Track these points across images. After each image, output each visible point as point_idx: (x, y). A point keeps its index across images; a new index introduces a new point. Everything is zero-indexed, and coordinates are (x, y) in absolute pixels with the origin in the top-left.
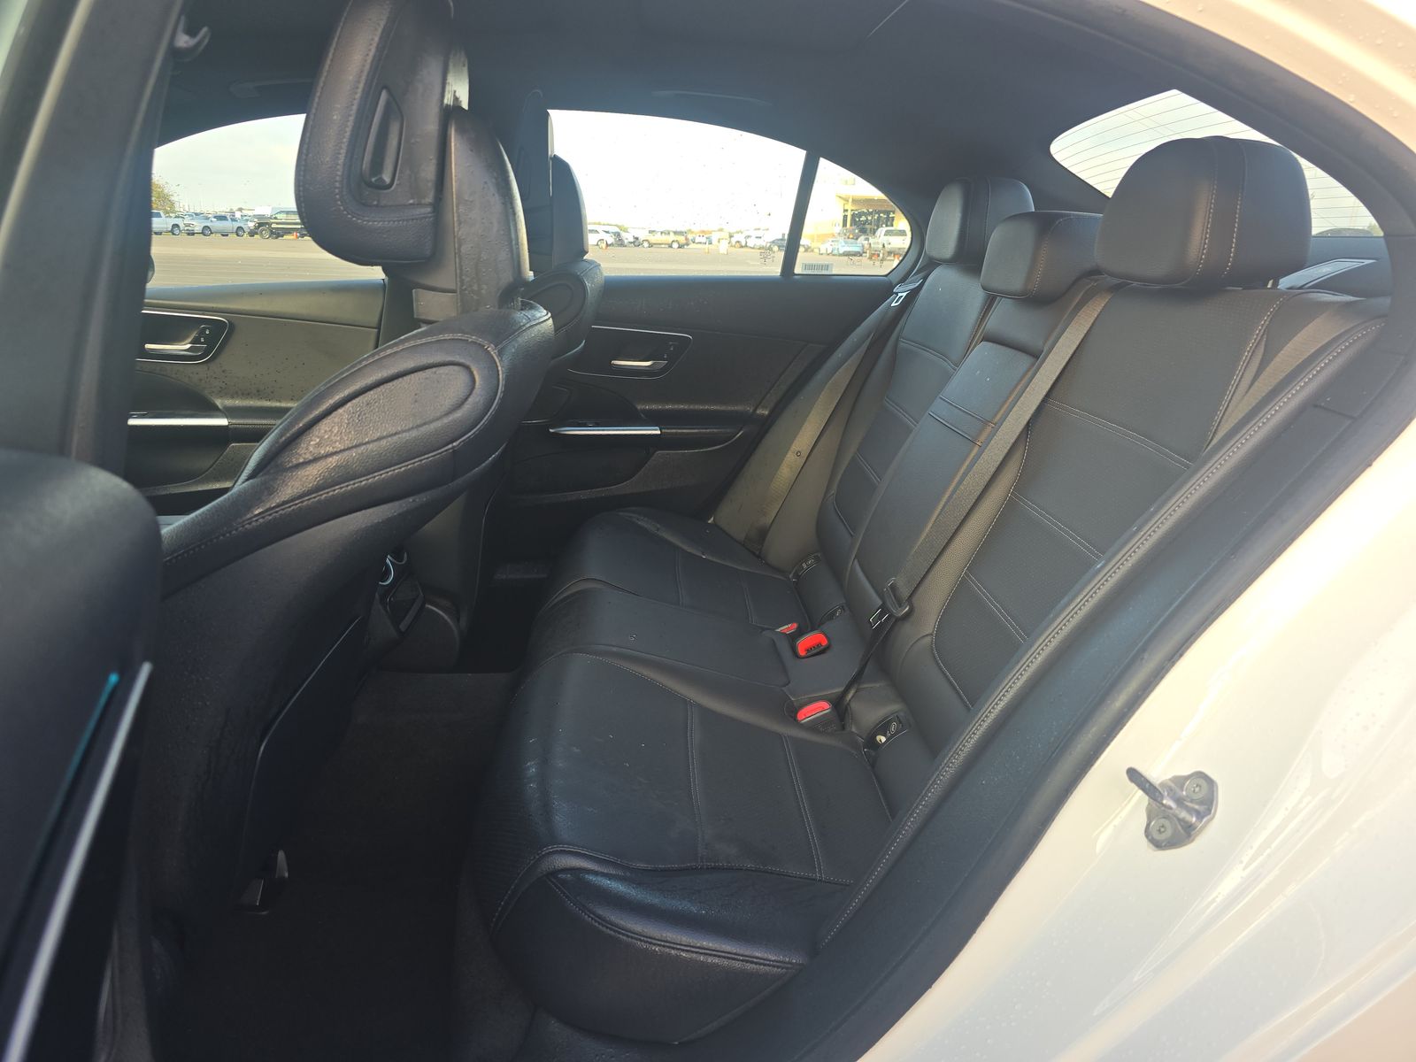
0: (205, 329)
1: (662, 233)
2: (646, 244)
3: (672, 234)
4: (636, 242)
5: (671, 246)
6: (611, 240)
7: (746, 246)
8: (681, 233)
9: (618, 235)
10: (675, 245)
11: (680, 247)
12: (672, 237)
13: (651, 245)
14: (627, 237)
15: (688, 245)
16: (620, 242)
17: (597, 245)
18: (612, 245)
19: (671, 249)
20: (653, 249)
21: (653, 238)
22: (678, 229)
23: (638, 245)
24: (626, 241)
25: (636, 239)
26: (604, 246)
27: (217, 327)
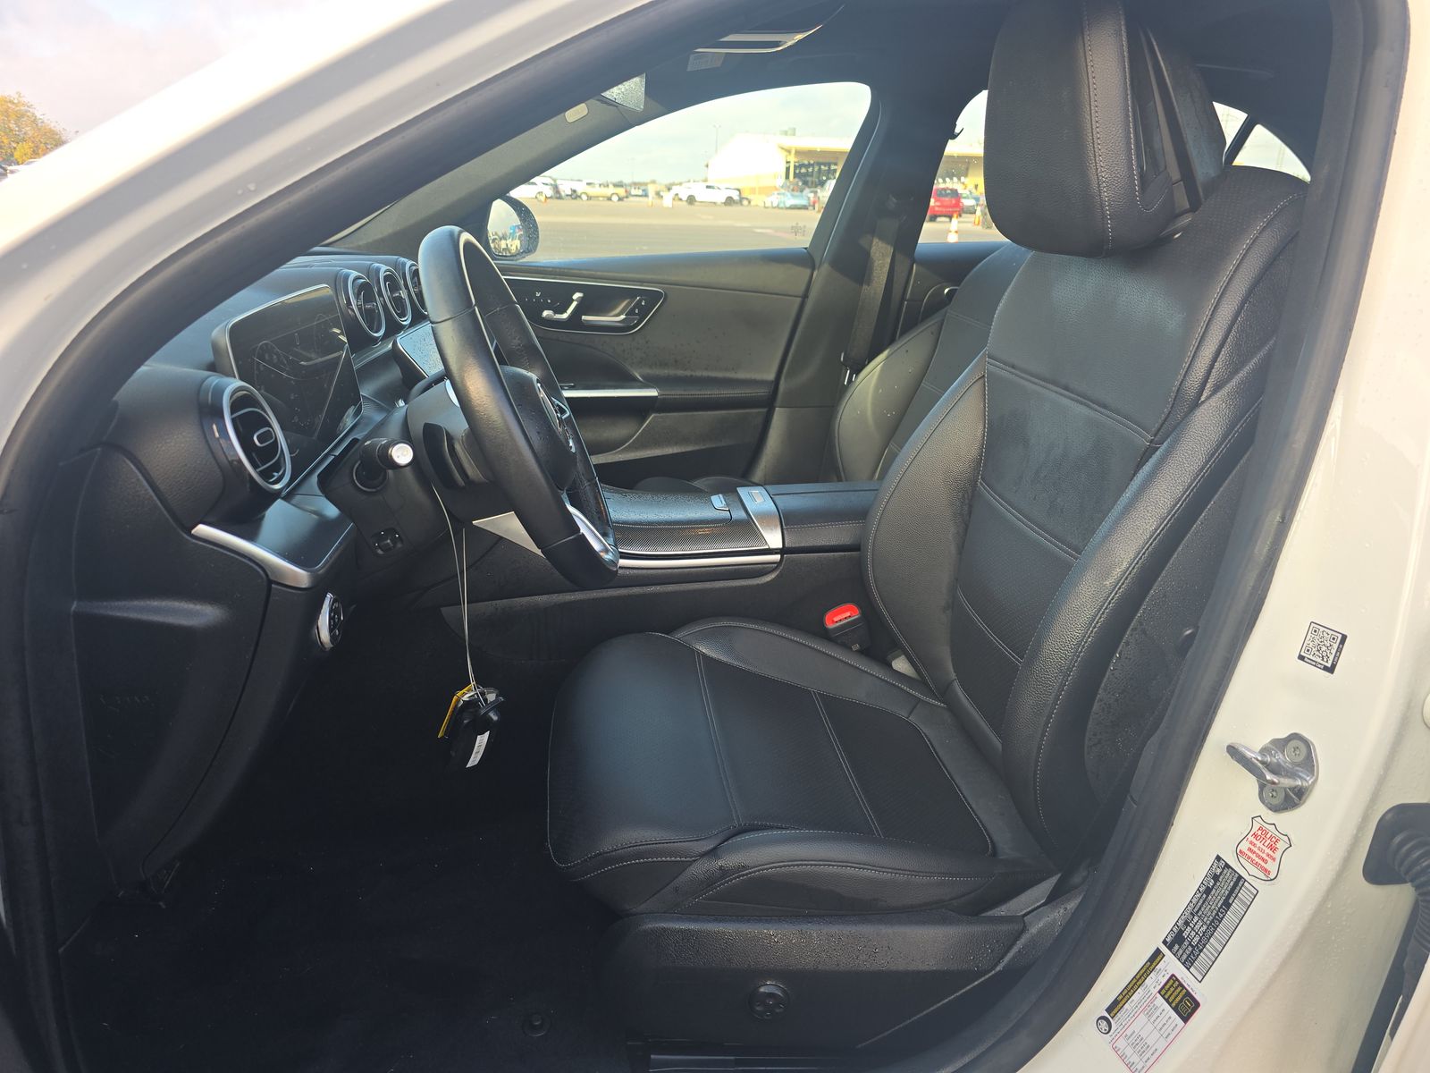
0: (640, 301)
1: (603, 185)
2: (584, 197)
3: (611, 186)
4: (574, 195)
5: (609, 199)
6: (550, 192)
8: (621, 185)
9: (556, 188)
10: (615, 198)
11: (620, 199)
12: (612, 189)
13: (590, 198)
15: (627, 197)
16: (557, 195)
17: (537, 197)
18: (551, 197)
19: (610, 202)
20: (591, 202)
21: (592, 191)
22: (616, 180)
23: (575, 198)
24: (563, 194)
25: (574, 191)
26: (543, 198)
27: (653, 297)
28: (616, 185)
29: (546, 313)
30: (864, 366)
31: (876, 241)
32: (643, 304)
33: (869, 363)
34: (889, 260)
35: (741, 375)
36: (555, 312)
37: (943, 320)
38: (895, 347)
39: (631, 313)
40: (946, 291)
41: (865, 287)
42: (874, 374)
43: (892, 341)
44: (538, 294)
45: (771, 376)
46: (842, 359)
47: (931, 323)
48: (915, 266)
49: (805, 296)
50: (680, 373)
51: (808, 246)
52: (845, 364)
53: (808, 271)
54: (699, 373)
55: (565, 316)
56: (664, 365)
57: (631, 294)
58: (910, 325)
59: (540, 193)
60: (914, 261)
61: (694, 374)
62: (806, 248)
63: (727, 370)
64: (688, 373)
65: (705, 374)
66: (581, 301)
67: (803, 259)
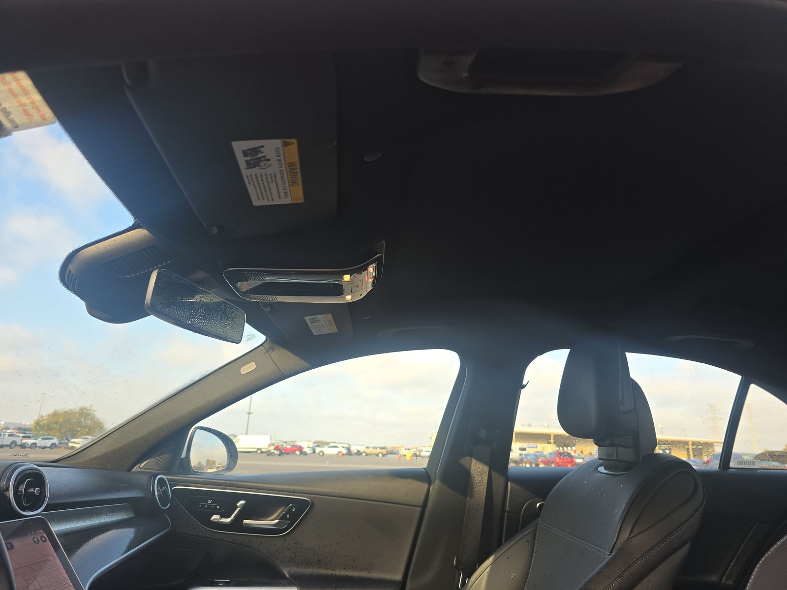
1: (373, 448)
2: (364, 454)
3: (378, 449)
4: (359, 453)
5: (377, 455)
6: (345, 451)
7: (420, 456)
8: (384, 448)
9: (348, 449)
10: (380, 455)
11: (383, 455)
12: (378, 451)
13: (367, 455)
14: (354, 449)
15: (387, 454)
16: (349, 453)
17: (338, 454)
18: (345, 454)
19: (377, 457)
20: (367, 457)
21: (368, 451)
22: (382, 446)
23: (359, 455)
24: (353, 453)
25: (358, 451)
26: (340, 455)
27: (302, 504)
28: (381, 448)
29: (215, 517)
30: (475, 570)
31: (474, 461)
32: (293, 510)
33: (479, 566)
34: (486, 478)
35: (375, 575)
36: (222, 517)
37: (536, 530)
38: (499, 553)
39: (283, 518)
40: (538, 505)
41: (468, 499)
42: (482, 579)
43: (499, 545)
44: (210, 502)
45: (398, 577)
46: (455, 563)
47: (528, 531)
48: (509, 483)
49: (424, 506)
50: (323, 572)
51: (425, 467)
52: (458, 568)
53: (426, 486)
54: (338, 573)
55: (228, 520)
56: (309, 564)
57: (286, 501)
58: (512, 533)
59: (340, 452)
60: (507, 479)
61: (333, 573)
62: (424, 469)
63: (362, 569)
64: (329, 572)
65: (344, 573)
66: (244, 506)
67: (422, 476)
